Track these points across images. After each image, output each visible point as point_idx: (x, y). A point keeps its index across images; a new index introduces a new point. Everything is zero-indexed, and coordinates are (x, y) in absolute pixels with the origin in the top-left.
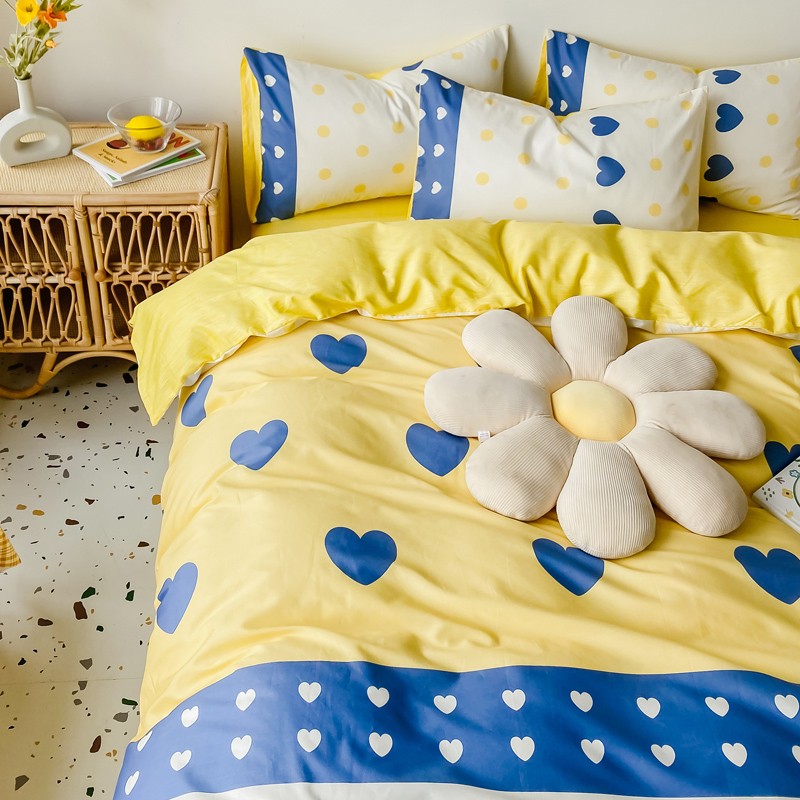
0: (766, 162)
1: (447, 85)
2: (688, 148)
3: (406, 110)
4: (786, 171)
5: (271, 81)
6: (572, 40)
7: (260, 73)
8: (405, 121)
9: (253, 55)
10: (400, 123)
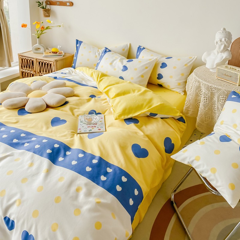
0: (171, 77)
1: (107, 50)
2: (147, 68)
3: (99, 54)
4: (176, 80)
5: (78, 45)
6: (142, 48)
7: (77, 44)
8: (98, 56)
9: (77, 41)
10: (97, 56)
